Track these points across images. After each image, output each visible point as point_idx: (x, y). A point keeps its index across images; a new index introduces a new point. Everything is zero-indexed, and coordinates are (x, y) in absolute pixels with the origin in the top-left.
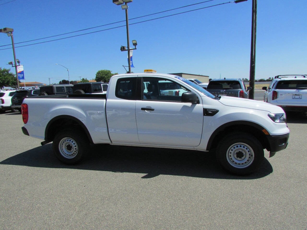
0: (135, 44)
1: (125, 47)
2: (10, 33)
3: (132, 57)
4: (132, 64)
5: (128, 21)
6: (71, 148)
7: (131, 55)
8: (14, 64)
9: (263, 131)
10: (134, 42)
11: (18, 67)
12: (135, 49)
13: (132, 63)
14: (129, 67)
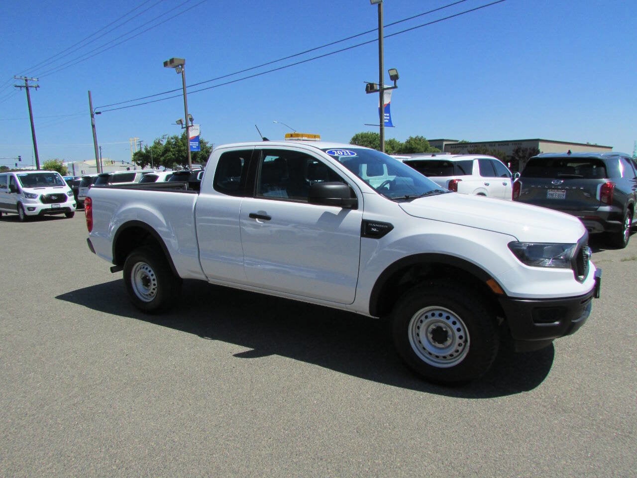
0: (395, 78)
1: (375, 85)
2: (180, 67)
3: (389, 105)
4: (390, 120)
5: (383, 29)
7: (386, 101)
8: (184, 123)
9: (489, 283)
10: (393, 73)
11: (190, 128)
12: (395, 87)
13: (388, 118)
14: (381, 125)
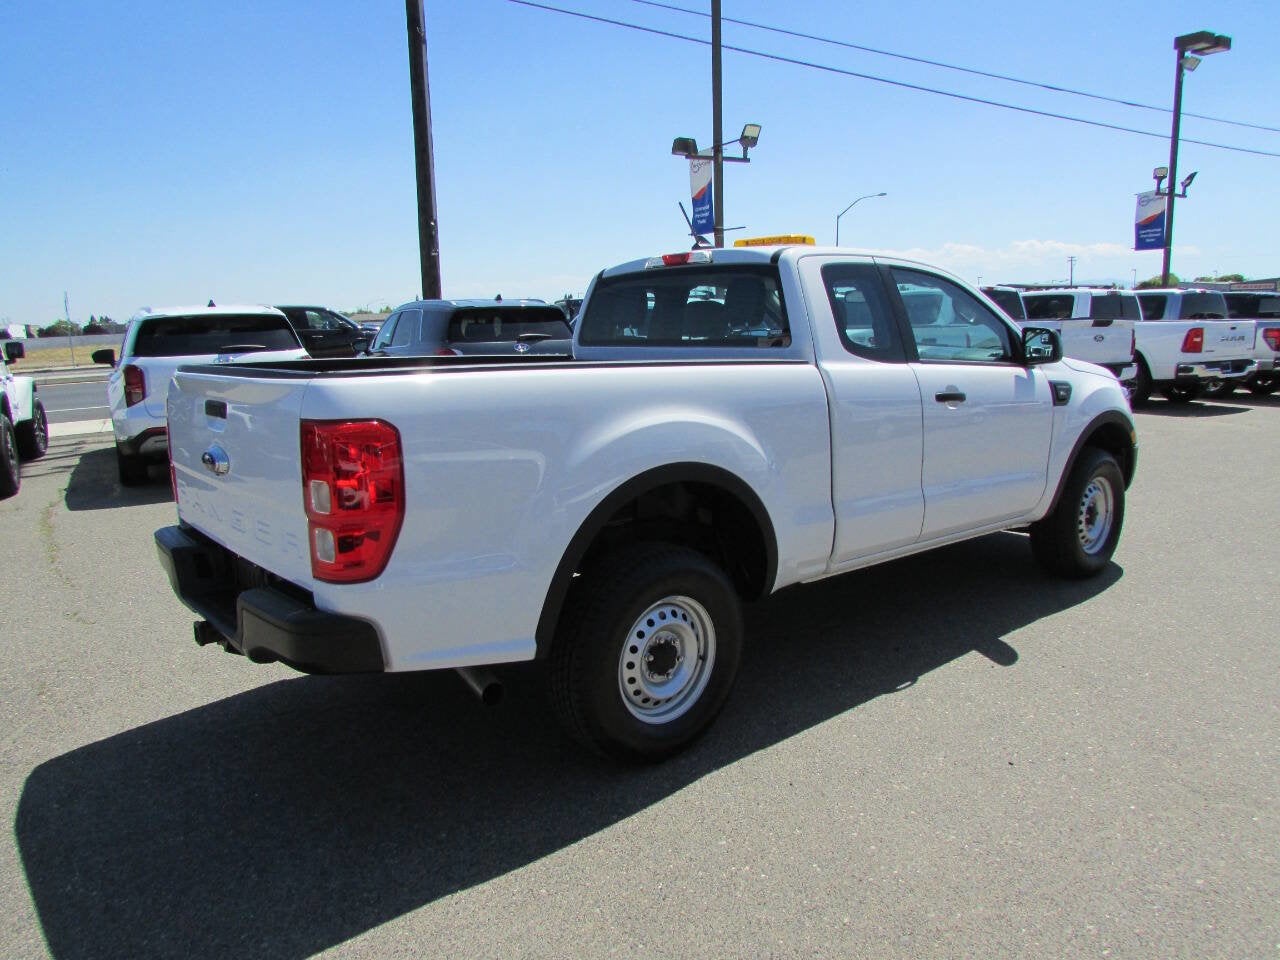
6: (660, 645)
